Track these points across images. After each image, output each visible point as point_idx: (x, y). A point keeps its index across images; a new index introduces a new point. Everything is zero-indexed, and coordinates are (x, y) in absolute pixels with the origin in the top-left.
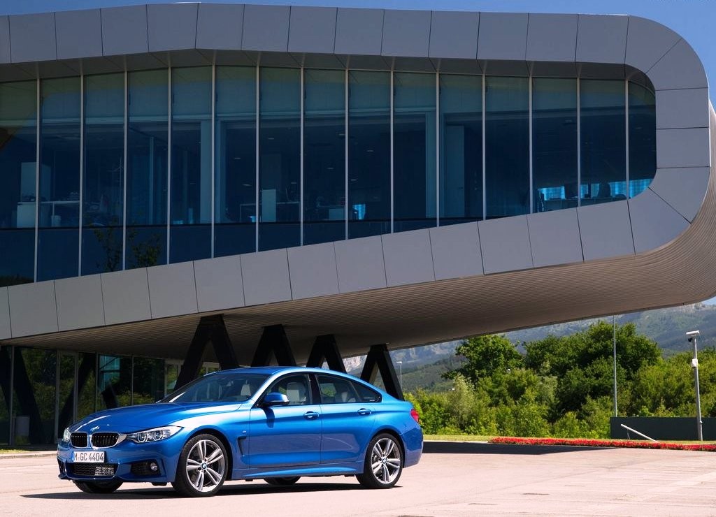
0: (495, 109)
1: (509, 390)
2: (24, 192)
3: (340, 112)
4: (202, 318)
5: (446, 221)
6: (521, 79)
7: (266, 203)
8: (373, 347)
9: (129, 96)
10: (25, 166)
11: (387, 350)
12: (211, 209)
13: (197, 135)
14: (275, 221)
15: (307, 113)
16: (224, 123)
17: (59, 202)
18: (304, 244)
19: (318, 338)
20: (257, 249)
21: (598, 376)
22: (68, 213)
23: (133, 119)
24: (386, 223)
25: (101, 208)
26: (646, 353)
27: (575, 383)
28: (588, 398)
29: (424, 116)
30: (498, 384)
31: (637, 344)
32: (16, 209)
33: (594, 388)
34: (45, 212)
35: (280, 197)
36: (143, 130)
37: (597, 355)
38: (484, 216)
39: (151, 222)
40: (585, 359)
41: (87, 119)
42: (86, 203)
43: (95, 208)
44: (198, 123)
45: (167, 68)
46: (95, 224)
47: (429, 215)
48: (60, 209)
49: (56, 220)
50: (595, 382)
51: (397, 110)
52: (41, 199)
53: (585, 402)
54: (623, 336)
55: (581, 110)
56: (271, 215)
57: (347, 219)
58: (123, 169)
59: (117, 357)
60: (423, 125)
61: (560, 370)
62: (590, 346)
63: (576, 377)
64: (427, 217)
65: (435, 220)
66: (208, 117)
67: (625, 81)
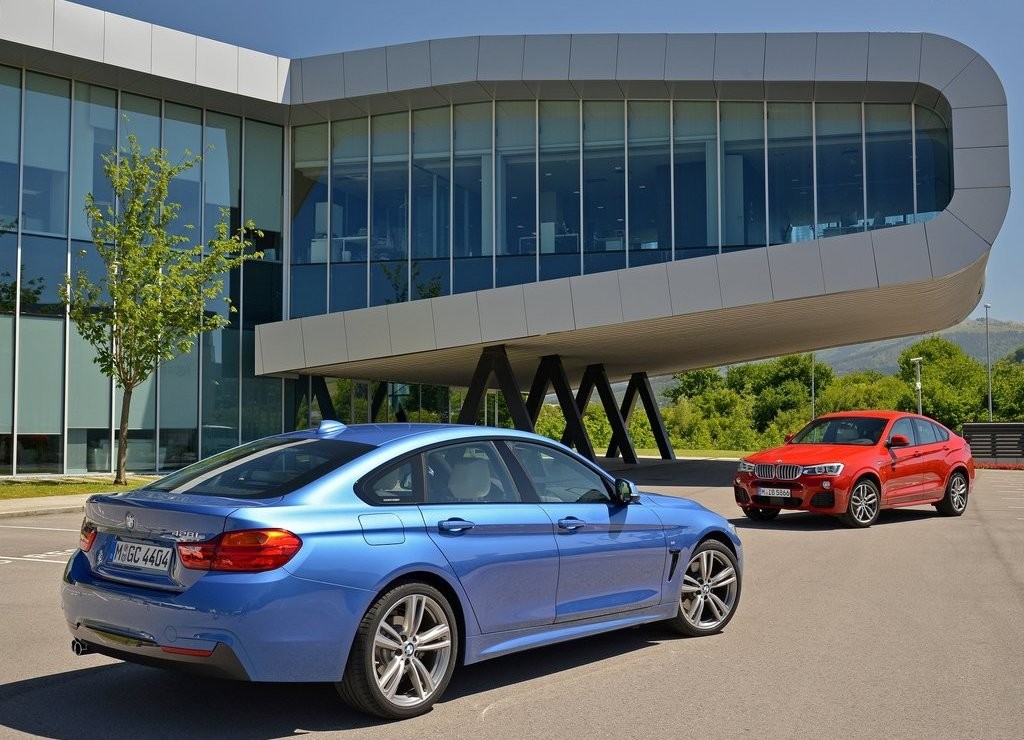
0: (777, 135)
1: (716, 406)
2: (318, 230)
3: (620, 142)
4: (484, 348)
5: (727, 249)
6: (803, 105)
7: (545, 235)
8: (633, 375)
9: (413, 134)
10: (319, 205)
11: (647, 377)
12: (492, 243)
13: (478, 171)
14: (553, 252)
15: (586, 144)
16: (503, 157)
17: (349, 238)
18: (585, 274)
19: (589, 367)
20: (538, 279)
21: (787, 394)
22: (357, 249)
23: (417, 156)
24: (667, 253)
25: (388, 243)
26: (824, 375)
27: (769, 399)
28: (779, 411)
29: (704, 145)
30: (707, 401)
31: (817, 369)
32: (310, 246)
33: (784, 402)
34: (335, 247)
35: (559, 230)
36: (427, 167)
37: (787, 377)
38: (768, 244)
39: (435, 256)
40: (777, 381)
41: (374, 158)
42: (374, 239)
43: (382, 243)
44: (478, 158)
45: (449, 106)
46: (383, 258)
47: (710, 243)
48: (349, 246)
49: (346, 256)
50: (785, 399)
51: (676, 139)
52: (333, 235)
53: (776, 414)
54: (807, 362)
55: (867, 135)
56: (550, 248)
57: (627, 249)
58: (407, 205)
59: (406, 384)
60: (703, 155)
61: (757, 390)
62: (780, 370)
63: (769, 394)
64: (709, 245)
65: (718, 247)
66: (489, 151)
67: (910, 104)
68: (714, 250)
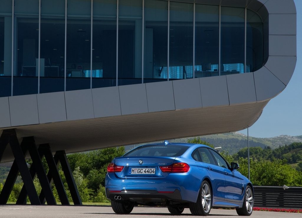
3: (88, 16)
5: (147, 80)
6: (189, 4)
8: (57, 152)
11: (65, 153)
12: (11, 68)
15: (69, 16)
16: (18, 18)
24: (113, 80)
29: (134, 22)
60: (134, 27)
64: (135, 77)
65: (141, 79)
66: (9, 14)
67: (245, 8)
68: (138, 81)
